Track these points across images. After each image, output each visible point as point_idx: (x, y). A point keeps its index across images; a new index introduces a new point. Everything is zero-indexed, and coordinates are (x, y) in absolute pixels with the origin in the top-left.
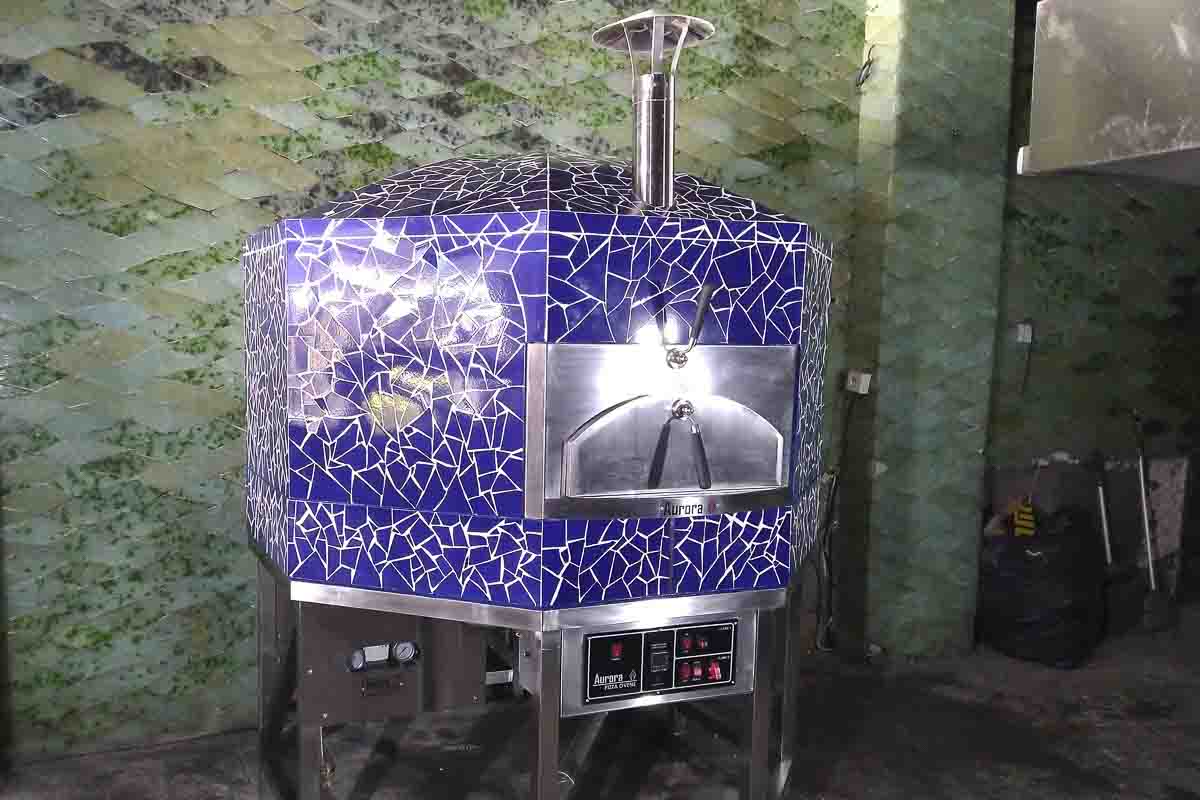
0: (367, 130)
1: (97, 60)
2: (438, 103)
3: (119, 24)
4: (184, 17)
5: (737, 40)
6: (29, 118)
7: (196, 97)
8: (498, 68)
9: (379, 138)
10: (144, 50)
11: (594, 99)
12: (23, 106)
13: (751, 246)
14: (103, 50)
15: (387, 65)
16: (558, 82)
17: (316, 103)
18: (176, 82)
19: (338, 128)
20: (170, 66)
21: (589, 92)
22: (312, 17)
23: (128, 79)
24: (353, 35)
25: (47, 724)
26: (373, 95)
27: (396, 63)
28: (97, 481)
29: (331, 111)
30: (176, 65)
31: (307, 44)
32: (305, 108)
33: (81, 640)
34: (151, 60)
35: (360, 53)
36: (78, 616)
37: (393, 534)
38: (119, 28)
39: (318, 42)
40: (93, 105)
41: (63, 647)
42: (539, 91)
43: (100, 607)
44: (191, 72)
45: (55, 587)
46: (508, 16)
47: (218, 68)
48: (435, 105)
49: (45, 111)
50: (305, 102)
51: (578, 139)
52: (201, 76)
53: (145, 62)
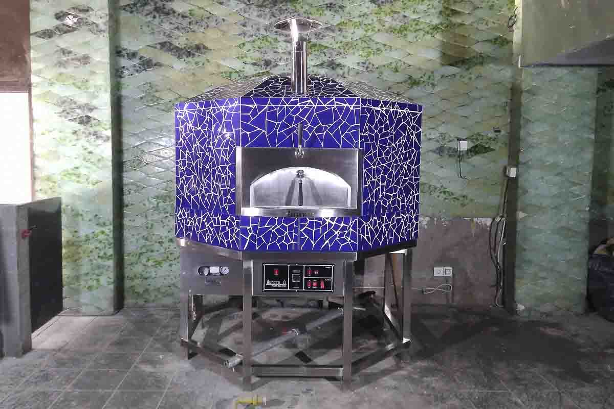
0: (263, 66)
1: (161, 49)
3: (169, 34)
4: (192, 30)
5: (441, 12)
6: (137, 71)
7: (197, 59)
8: (321, 36)
9: (268, 70)
10: (177, 43)
11: (366, 46)
12: (135, 67)
13: (333, 108)
14: (163, 45)
15: (272, 41)
16: (349, 40)
17: (242, 58)
18: (189, 54)
19: (252, 67)
20: (187, 48)
21: (364, 43)
22: (241, 25)
23: (172, 55)
24: (258, 30)
25: (138, 293)
26: (266, 52)
27: (276, 39)
28: (158, 204)
29: (249, 60)
30: (189, 48)
31: (239, 35)
32: (238, 60)
33: (150, 263)
34: (180, 47)
35: (261, 37)
36: (149, 253)
37: (201, 220)
38: (169, 36)
39: (244, 34)
40: (158, 65)
41: (145, 265)
42: (339, 45)
43: (158, 251)
44: (194, 50)
45: (142, 242)
46: (325, 15)
47: (205, 48)
49: (143, 68)
50: (238, 58)
51: (358, 63)
52: (199, 51)
53: (177, 47)
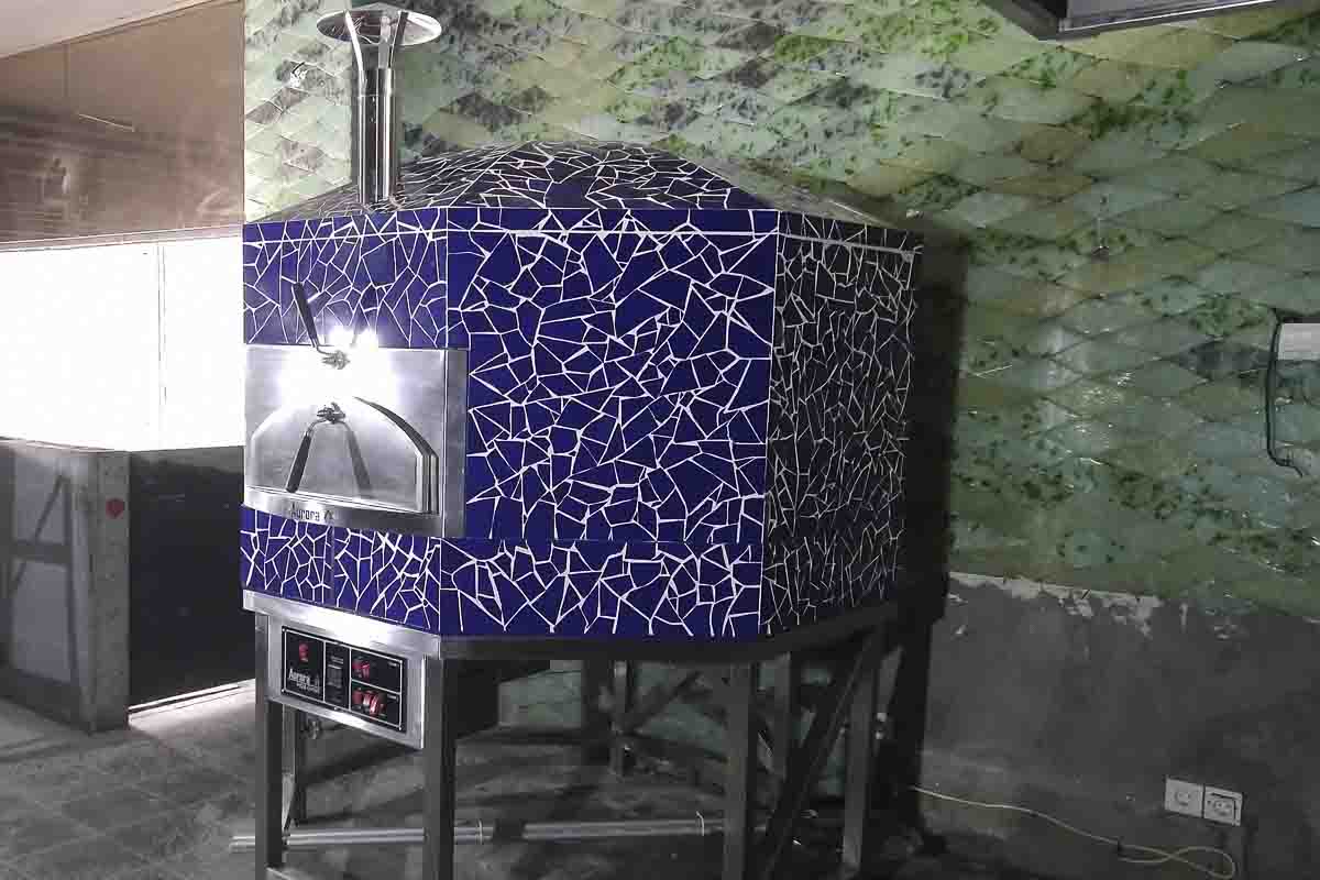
0: (663, 124)
1: (461, 113)
2: (737, 75)
3: (475, 77)
4: (519, 55)
8: (811, 13)
9: (674, 131)
10: (491, 94)
13: (394, 239)
14: (464, 103)
15: (686, 48)
17: (617, 108)
18: (511, 117)
20: (507, 104)
22: (619, 19)
23: (479, 124)
24: (655, 26)
26: (670, 85)
29: (631, 112)
30: (511, 102)
31: (613, 49)
32: (607, 115)
34: (495, 102)
35: (661, 43)
39: (623, 44)
42: (864, 27)
44: (522, 105)
47: (541, 95)
48: (734, 79)
50: (608, 110)
52: (529, 106)
53: (491, 104)
